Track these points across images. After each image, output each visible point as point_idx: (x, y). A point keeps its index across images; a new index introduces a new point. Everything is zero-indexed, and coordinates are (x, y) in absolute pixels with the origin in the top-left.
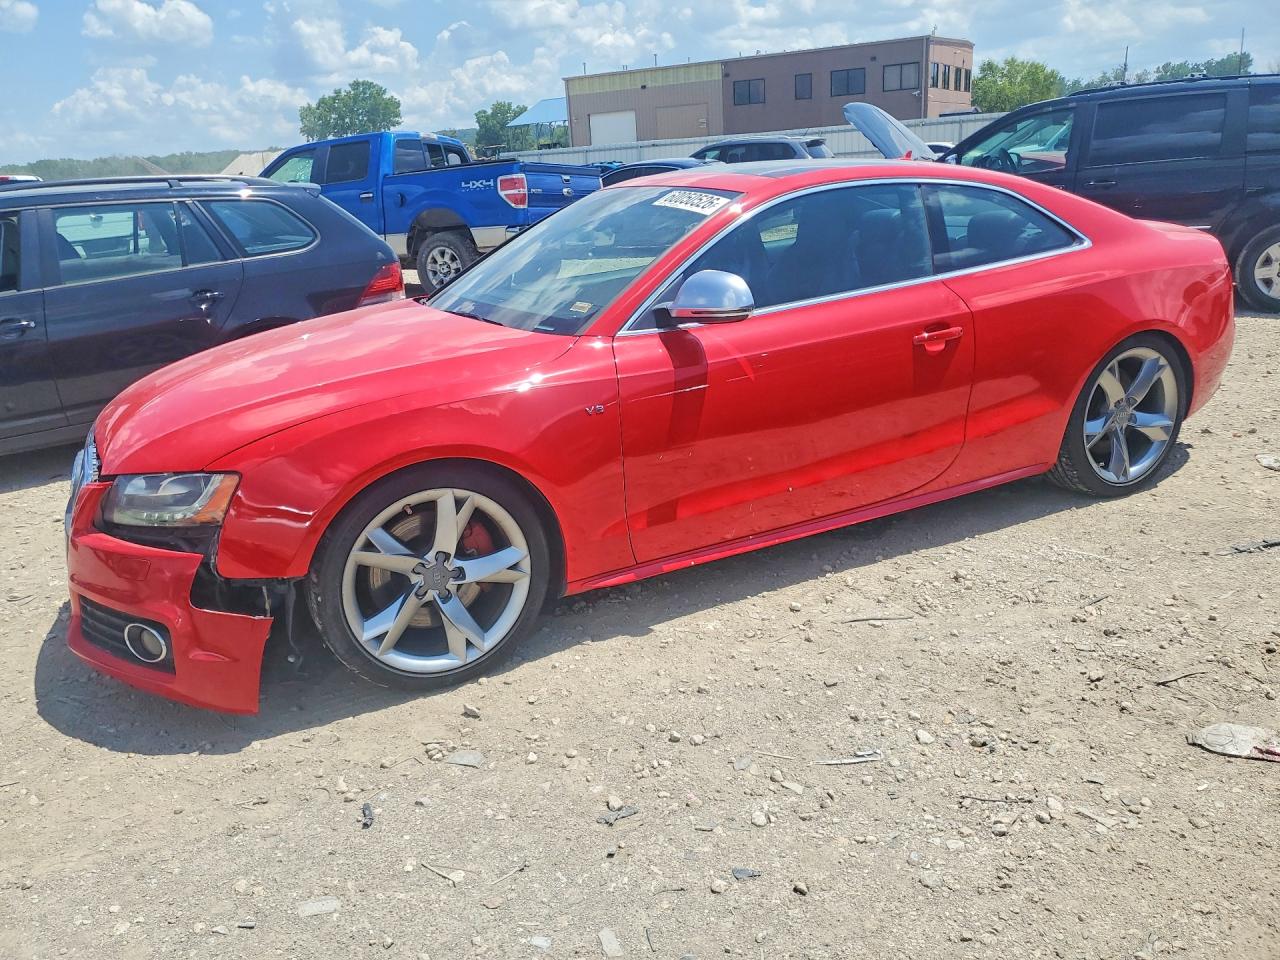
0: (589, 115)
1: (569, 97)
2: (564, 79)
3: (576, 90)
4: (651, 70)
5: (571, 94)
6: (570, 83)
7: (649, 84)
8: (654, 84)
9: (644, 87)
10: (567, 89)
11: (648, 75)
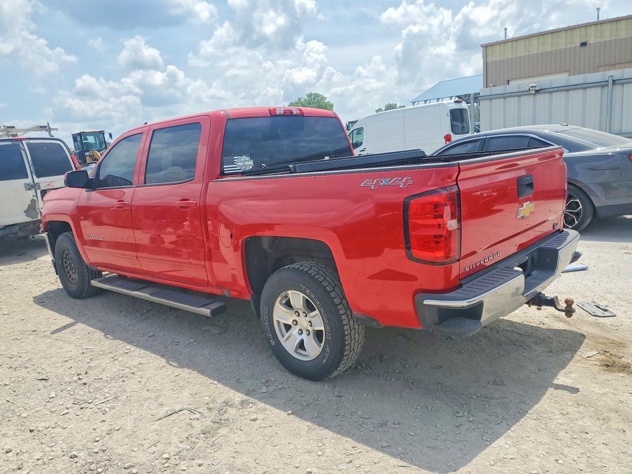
0: (509, 81)
1: (486, 65)
2: (483, 46)
3: (496, 55)
4: (596, 24)
5: (489, 60)
6: (490, 49)
7: (591, 40)
8: (598, 40)
9: (584, 44)
10: (485, 56)
11: (591, 30)
